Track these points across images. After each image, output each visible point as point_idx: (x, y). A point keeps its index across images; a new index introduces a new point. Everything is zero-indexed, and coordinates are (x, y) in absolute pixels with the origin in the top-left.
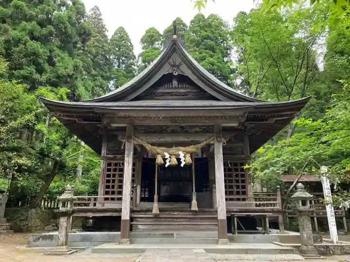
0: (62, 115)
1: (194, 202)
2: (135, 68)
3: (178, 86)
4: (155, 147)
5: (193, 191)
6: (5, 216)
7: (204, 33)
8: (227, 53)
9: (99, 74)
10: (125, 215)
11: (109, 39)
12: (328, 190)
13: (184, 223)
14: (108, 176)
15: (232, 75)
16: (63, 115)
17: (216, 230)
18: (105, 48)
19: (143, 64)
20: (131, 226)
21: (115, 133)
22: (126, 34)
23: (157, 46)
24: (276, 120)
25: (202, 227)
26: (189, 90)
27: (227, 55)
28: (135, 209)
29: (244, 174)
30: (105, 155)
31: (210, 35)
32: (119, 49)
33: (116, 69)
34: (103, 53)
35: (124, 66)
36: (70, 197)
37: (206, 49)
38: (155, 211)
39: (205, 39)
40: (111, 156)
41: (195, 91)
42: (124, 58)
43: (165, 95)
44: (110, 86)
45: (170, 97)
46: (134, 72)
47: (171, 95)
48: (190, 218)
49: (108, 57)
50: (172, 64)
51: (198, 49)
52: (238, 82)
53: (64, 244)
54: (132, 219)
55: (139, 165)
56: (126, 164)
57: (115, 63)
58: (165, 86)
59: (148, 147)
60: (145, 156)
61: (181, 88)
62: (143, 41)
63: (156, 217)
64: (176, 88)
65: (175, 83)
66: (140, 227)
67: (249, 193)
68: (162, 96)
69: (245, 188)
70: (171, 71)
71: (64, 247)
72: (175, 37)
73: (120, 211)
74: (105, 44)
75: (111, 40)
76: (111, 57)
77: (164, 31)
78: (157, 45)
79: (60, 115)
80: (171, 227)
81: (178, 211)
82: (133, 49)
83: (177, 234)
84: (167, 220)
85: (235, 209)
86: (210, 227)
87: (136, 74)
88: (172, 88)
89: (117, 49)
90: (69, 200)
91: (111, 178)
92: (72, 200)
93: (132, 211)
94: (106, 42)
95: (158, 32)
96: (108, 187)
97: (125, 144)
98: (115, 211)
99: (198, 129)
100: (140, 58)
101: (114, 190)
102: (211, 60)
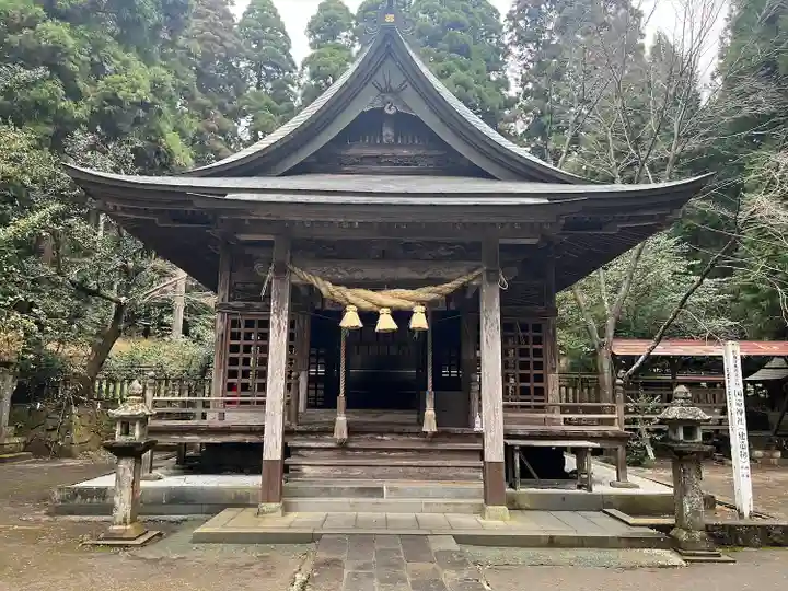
0: (119, 208)
1: (430, 412)
2: (295, 89)
3: (396, 141)
4: (342, 288)
5: (426, 389)
6: (12, 422)
7: (448, 15)
8: (497, 61)
9: (215, 104)
10: (272, 450)
11: (237, 21)
12: (739, 397)
13: (405, 463)
14: (234, 349)
15: (506, 112)
16: (123, 208)
17: (477, 478)
18: (225, 43)
19: (313, 83)
20: (286, 469)
21: (248, 251)
22: (274, 12)
23: (343, 41)
24: (623, 228)
25: (444, 472)
26: (421, 152)
27: (497, 66)
28: (294, 426)
29: (541, 350)
30: (226, 301)
31: (462, 17)
32: (260, 46)
33: (253, 92)
34: (223, 54)
35: (269, 85)
36: (140, 411)
37: (451, 51)
38: (341, 432)
39: (449, 27)
40: (241, 304)
41: (435, 152)
42: (270, 68)
43: (364, 161)
44: (239, 131)
45: (377, 168)
46: (292, 99)
47: (380, 164)
48: (419, 451)
49: (234, 64)
50: (383, 86)
51: (434, 50)
52: (519, 127)
53: (128, 520)
54: (287, 451)
55: (304, 323)
56: (273, 332)
57: (251, 80)
58: (364, 140)
59: (326, 288)
60: (318, 306)
61: (402, 146)
62: (313, 28)
63: (343, 447)
64: (389, 146)
65: (388, 132)
66: (306, 469)
67: (550, 392)
68: (357, 163)
69: (542, 381)
70: (378, 105)
71: (129, 527)
72: (390, 18)
73: (260, 431)
74: (227, 36)
75: (239, 25)
76: (242, 65)
77: (360, 8)
78: (343, 37)
79: (115, 207)
80: (377, 471)
81: (391, 432)
82: (290, 47)
83: (391, 490)
84: (367, 454)
85: (521, 429)
86: (463, 472)
87: (296, 104)
88: (382, 145)
89: (254, 46)
90: (138, 419)
91: (240, 355)
92: (143, 420)
93: (287, 433)
94: (229, 29)
95: (347, 9)
96: (233, 374)
97: (270, 283)
98: (250, 430)
99: (442, 251)
100: (307, 69)
101: (245, 380)
102: (462, 75)
